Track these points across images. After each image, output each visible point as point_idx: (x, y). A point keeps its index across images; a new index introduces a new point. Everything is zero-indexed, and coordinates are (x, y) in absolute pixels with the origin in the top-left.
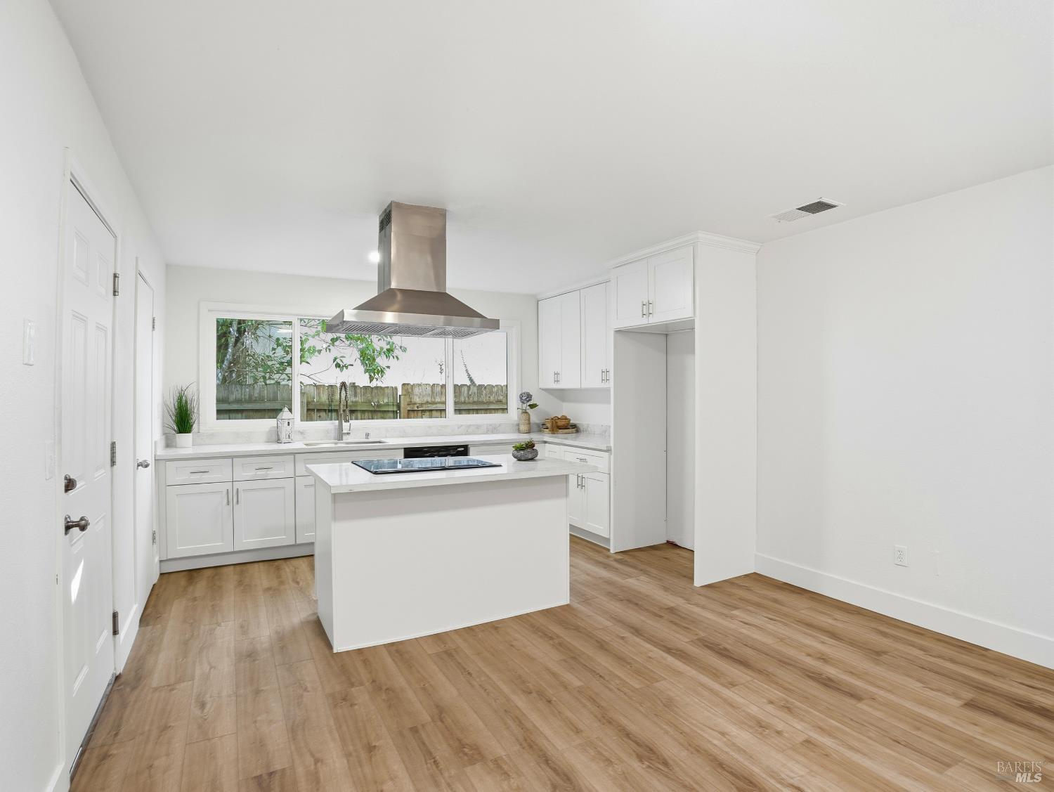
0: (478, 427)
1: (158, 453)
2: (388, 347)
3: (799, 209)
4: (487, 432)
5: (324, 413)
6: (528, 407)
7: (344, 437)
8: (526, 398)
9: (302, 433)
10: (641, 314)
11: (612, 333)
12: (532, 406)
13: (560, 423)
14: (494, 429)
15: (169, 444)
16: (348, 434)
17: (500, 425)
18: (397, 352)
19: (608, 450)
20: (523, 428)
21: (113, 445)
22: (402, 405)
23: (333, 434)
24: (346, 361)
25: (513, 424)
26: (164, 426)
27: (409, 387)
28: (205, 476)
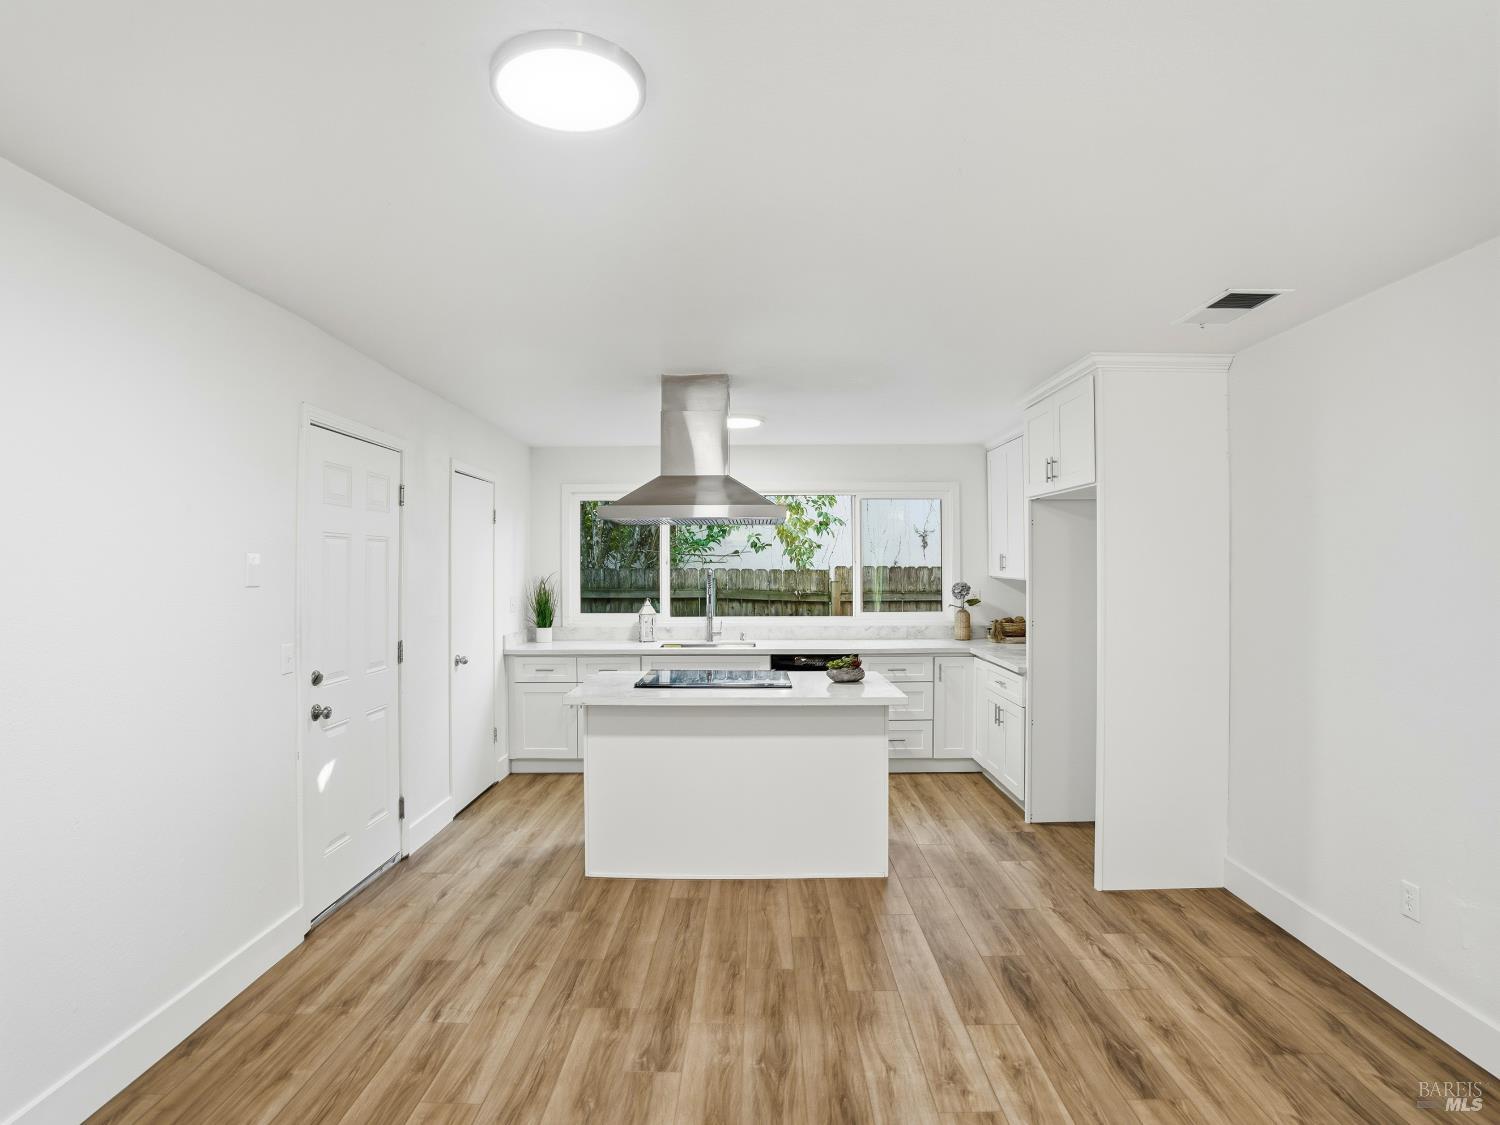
0: (894, 629)
1: (507, 648)
2: (821, 519)
3: (1212, 306)
4: (907, 637)
5: (738, 604)
6: (966, 605)
7: (715, 638)
8: (962, 590)
9: (668, 631)
10: (1045, 476)
11: (1027, 501)
12: (972, 602)
13: (1009, 627)
14: (918, 634)
15: (532, 639)
16: (719, 633)
17: (927, 628)
18: (832, 526)
19: (1021, 674)
20: (960, 632)
21: (400, 644)
22: (833, 595)
23: (704, 633)
24: (764, 540)
25: (947, 627)
26: (527, 619)
27: (845, 571)
28: (550, 674)
